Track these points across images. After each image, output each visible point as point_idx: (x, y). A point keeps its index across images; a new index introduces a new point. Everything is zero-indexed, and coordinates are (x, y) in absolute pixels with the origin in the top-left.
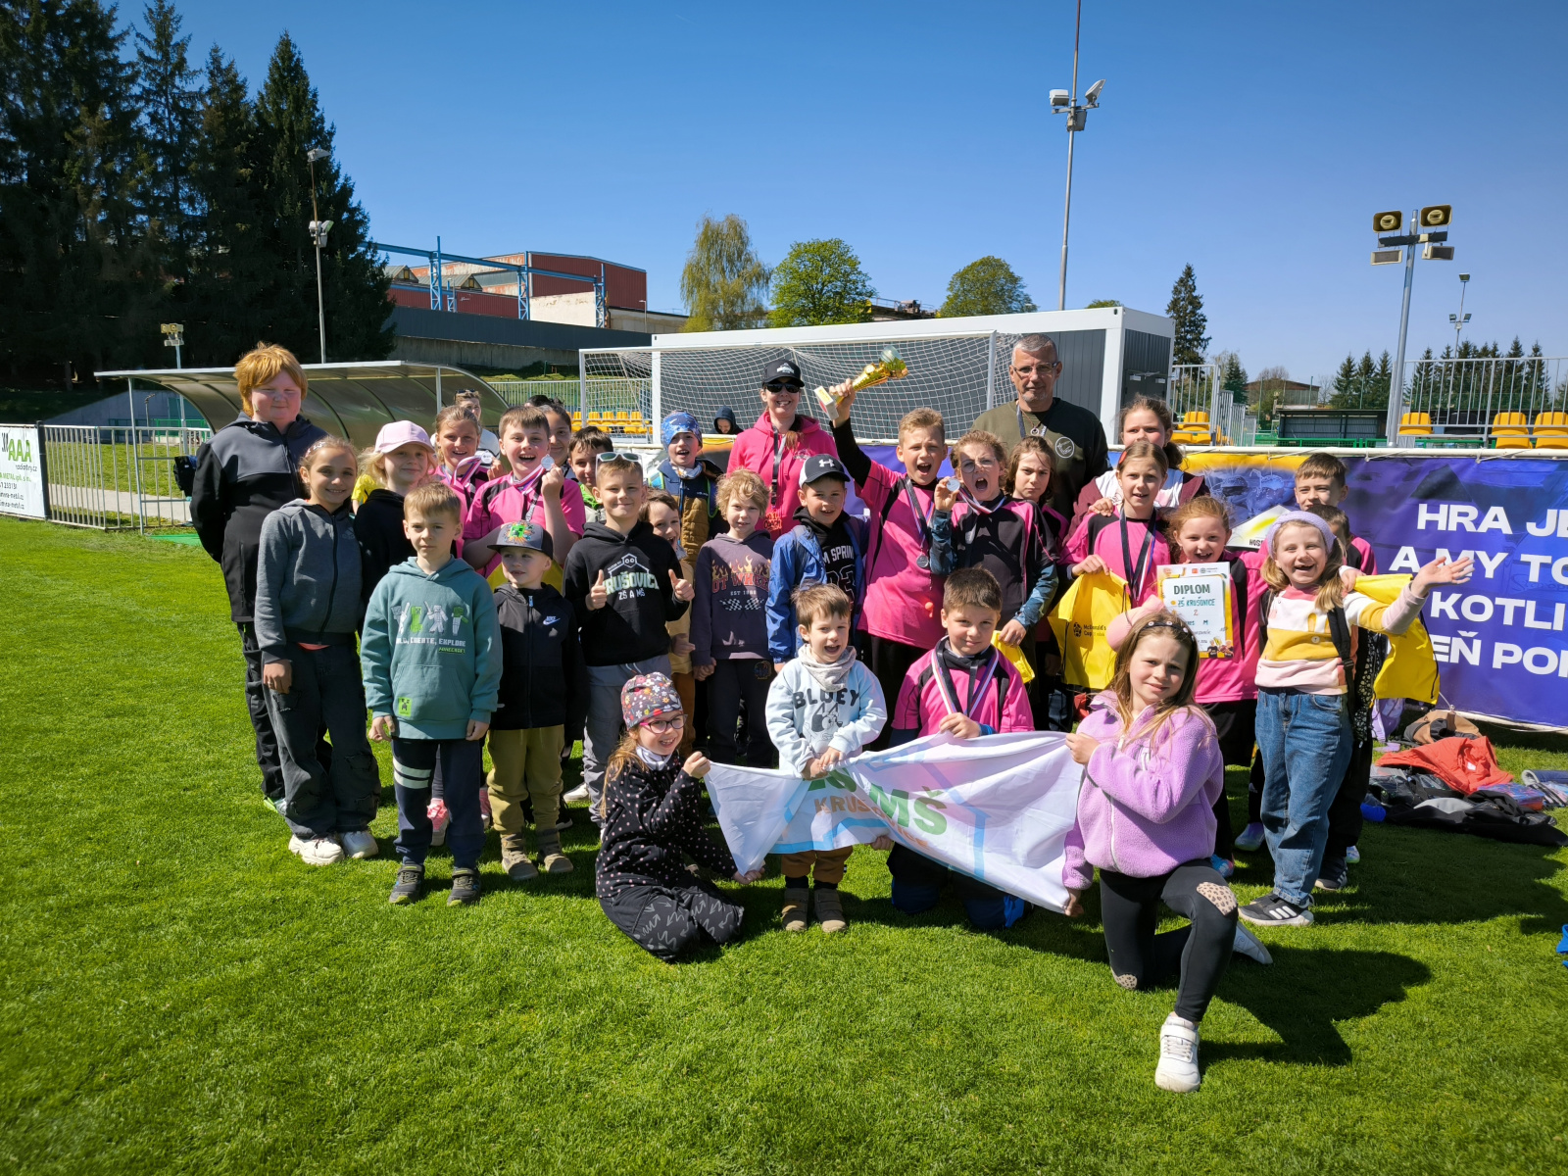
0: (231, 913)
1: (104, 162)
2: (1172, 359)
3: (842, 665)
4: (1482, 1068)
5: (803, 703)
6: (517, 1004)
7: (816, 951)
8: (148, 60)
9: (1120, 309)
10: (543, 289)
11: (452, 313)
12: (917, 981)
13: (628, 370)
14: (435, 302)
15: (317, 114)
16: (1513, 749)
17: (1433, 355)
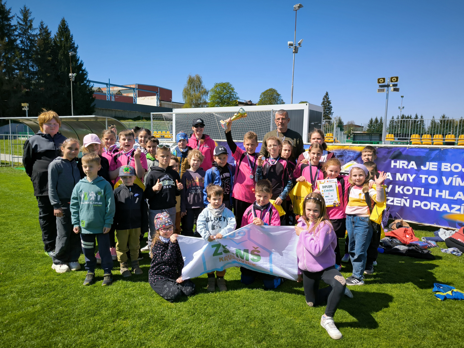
0: (31, 290)
1: (5, 54)
2: (322, 118)
3: (220, 209)
4: (413, 328)
5: (209, 221)
6: (122, 317)
7: (217, 297)
8: (21, 24)
9: (308, 104)
10: (140, 95)
11: (113, 101)
12: (248, 306)
13: (165, 119)
14: (108, 98)
15: (73, 42)
16: (419, 231)
17: (394, 118)
